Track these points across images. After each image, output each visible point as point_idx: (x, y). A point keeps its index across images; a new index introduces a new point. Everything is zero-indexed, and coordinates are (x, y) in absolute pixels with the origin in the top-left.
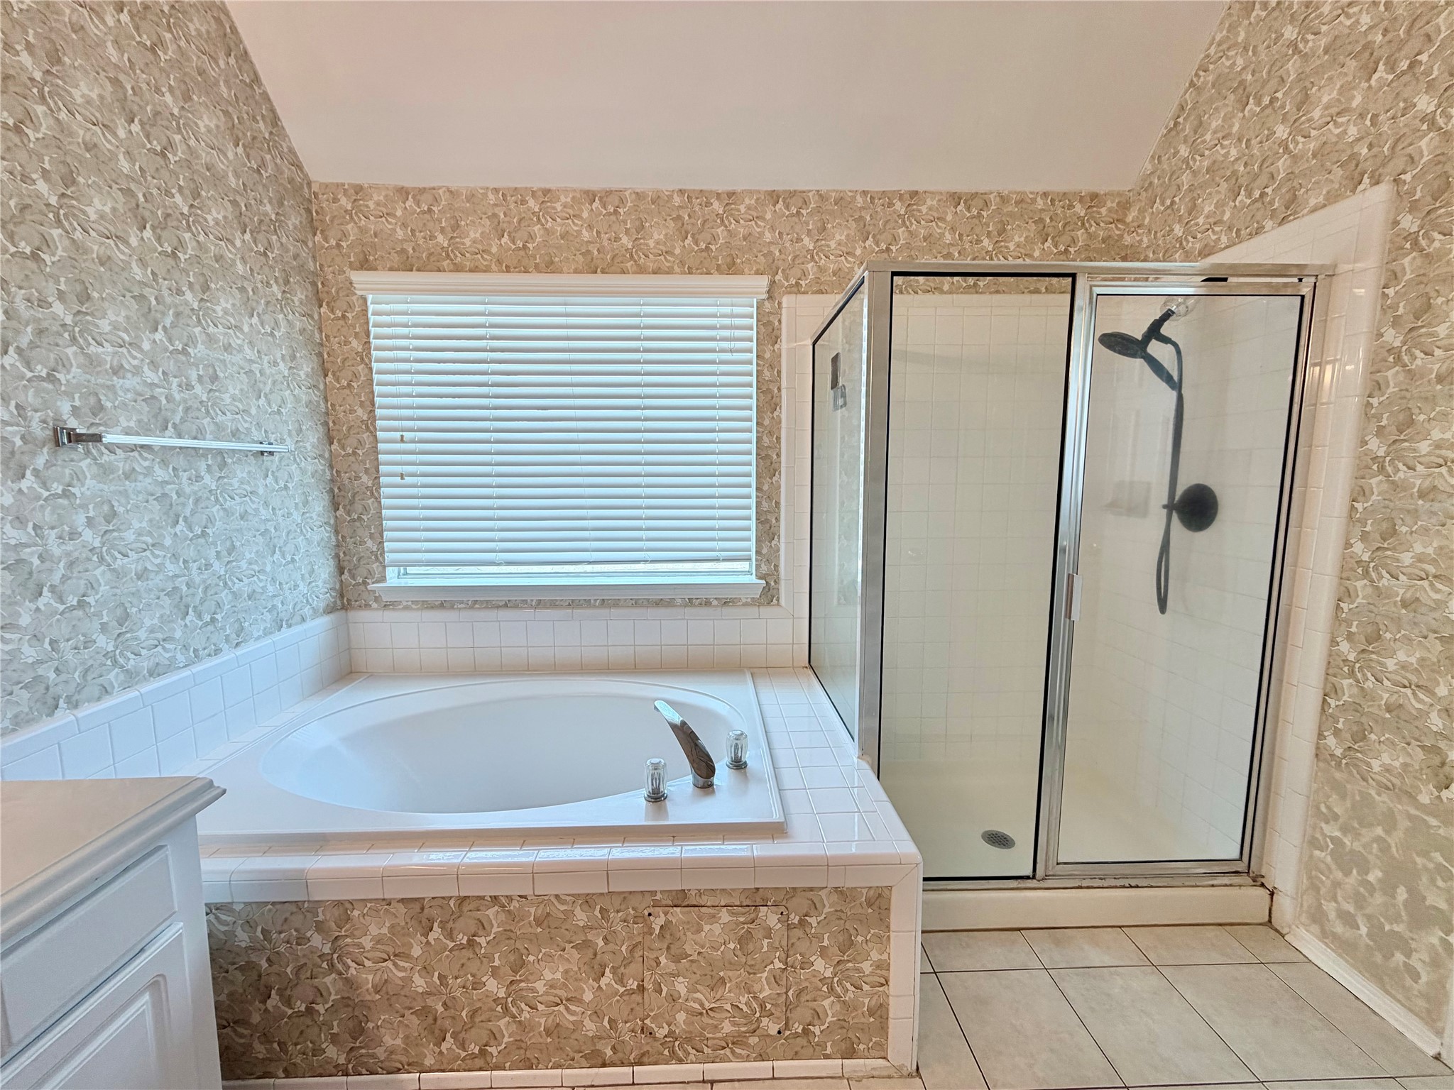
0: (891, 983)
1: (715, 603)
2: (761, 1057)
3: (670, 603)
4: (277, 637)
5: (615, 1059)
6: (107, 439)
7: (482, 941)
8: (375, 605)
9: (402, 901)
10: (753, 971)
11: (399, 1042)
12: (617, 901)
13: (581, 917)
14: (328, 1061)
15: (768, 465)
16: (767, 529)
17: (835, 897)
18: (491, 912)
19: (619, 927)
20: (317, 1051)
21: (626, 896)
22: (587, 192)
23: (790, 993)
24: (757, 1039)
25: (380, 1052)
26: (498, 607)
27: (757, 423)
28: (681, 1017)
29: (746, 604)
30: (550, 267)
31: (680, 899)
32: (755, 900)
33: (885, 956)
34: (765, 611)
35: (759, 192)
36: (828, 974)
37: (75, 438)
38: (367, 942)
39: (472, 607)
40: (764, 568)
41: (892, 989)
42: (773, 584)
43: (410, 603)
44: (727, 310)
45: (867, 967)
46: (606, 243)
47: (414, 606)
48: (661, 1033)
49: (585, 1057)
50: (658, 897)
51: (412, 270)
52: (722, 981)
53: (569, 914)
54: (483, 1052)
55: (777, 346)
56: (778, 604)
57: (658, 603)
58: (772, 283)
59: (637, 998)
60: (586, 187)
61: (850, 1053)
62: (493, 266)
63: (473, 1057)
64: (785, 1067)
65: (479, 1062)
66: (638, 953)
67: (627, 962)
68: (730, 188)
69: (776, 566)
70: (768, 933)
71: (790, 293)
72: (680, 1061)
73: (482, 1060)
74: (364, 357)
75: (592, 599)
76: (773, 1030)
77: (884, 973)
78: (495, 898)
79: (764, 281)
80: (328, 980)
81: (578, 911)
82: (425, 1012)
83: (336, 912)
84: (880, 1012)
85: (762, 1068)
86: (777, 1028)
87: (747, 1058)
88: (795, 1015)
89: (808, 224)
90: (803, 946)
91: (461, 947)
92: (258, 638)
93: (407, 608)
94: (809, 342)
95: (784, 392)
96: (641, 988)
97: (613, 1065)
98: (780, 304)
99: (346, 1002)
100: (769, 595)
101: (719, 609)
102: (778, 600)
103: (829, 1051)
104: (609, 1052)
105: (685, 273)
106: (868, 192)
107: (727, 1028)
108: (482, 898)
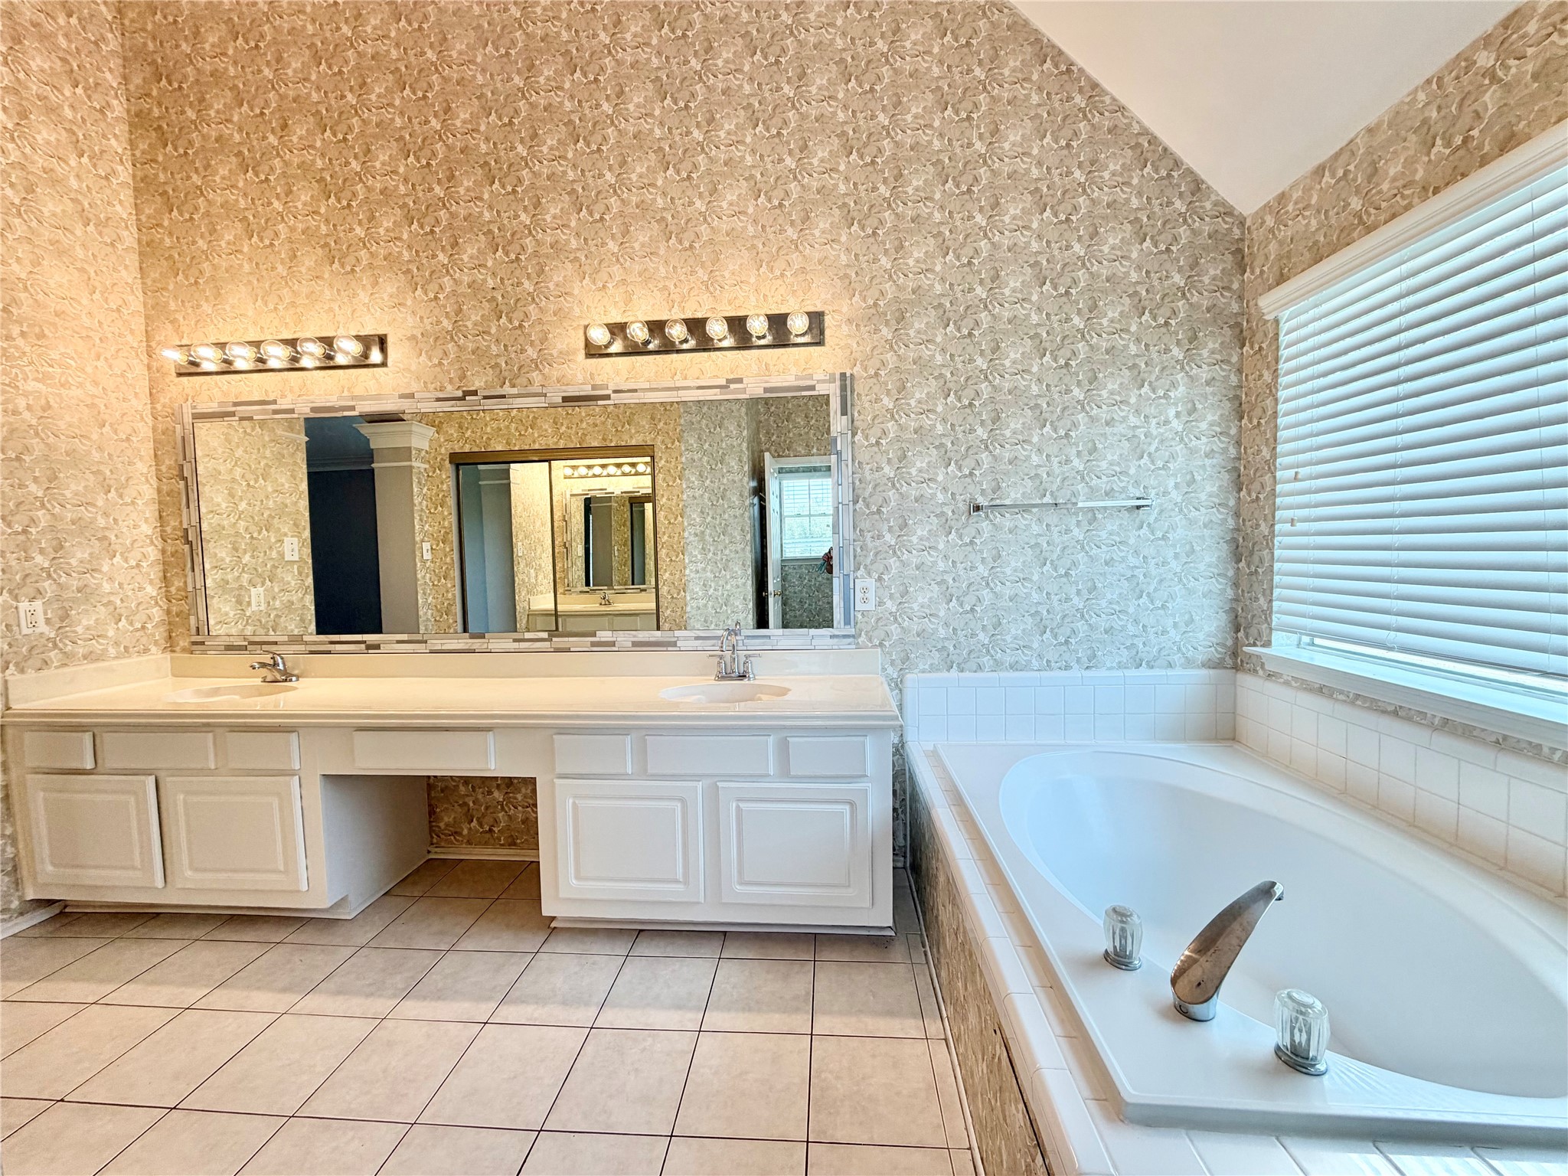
4: (1132, 673)
39: (1353, 703)
43: (1290, 678)
47: (1293, 683)
92: (1109, 669)
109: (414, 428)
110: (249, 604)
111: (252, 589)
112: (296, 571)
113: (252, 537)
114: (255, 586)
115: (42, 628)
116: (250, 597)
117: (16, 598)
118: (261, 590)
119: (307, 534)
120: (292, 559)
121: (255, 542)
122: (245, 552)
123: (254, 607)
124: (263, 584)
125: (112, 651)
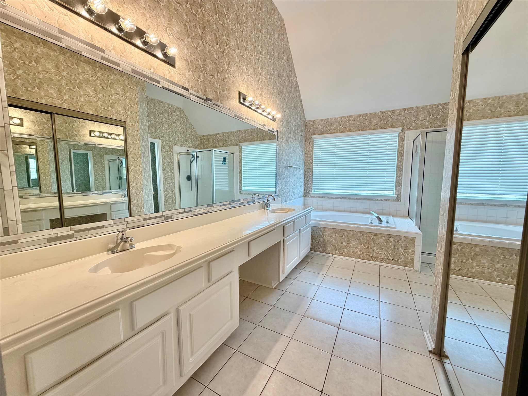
0: (415, 254)
1: (383, 200)
2: (389, 263)
3: (372, 200)
5: (363, 258)
6: (293, 166)
7: (343, 236)
8: (310, 197)
9: (333, 229)
10: (388, 248)
11: (330, 249)
12: (365, 233)
13: (359, 235)
14: (320, 250)
15: (400, 169)
16: (399, 184)
17: (404, 238)
18: (345, 232)
19: (365, 237)
20: (319, 248)
21: (367, 233)
22: (359, 115)
23: (395, 253)
24: (388, 260)
25: (327, 250)
26: (334, 198)
27: (397, 160)
28: (375, 253)
29: (392, 201)
30: (350, 131)
31: (376, 234)
32: (389, 236)
33: (414, 250)
34: (397, 203)
35: (400, 109)
36: (402, 251)
37: (290, 166)
38: (327, 234)
40: (397, 193)
41: (415, 256)
42: (399, 196)
44: (391, 135)
45: (410, 251)
46: (362, 124)
48: (371, 255)
49: (358, 257)
50: (372, 234)
51: (322, 134)
52: (382, 249)
53: (357, 234)
54: (342, 253)
55: (403, 142)
56: (400, 201)
57: (369, 199)
58: (403, 129)
59: (367, 249)
60: (359, 114)
61: (406, 266)
62: (338, 132)
63: (340, 254)
64: (393, 266)
65: (341, 255)
66: (368, 242)
67: (366, 243)
68: (393, 109)
69: (400, 193)
70: (391, 242)
71: (407, 130)
72: (374, 261)
73: (342, 255)
74: (312, 151)
75: (354, 198)
76: (391, 259)
77: (414, 253)
78: (346, 230)
79: (401, 129)
80: (321, 238)
81: (359, 234)
82: (334, 246)
83: (323, 229)
84: (413, 260)
85: (389, 265)
86: (392, 258)
87: (386, 263)
88: (395, 257)
89: (413, 114)
90: (398, 246)
91: (340, 237)
93: (316, 197)
94: (412, 141)
95: (405, 153)
96: (368, 248)
97: (362, 259)
98: (405, 133)
99: (323, 242)
100: (398, 199)
101: (384, 202)
102: (400, 200)
103: (402, 265)
104: (362, 257)
105: (381, 129)
106: (431, 105)
107: (383, 257)
108: (344, 230)
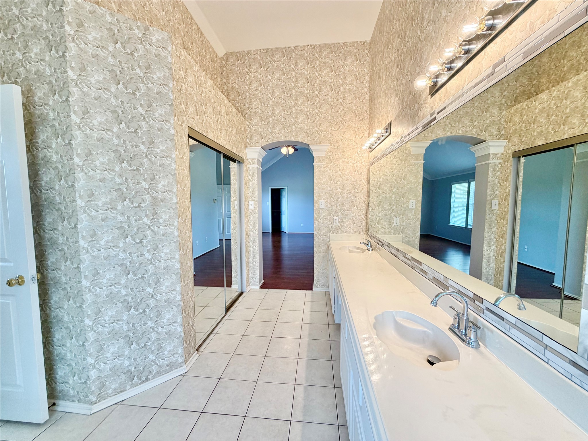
109: (490, 144)
110: (393, 223)
111: (395, 218)
112: (413, 212)
113: (397, 200)
114: (396, 217)
115: (337, 224)
116: (394, 220)
117: (334, 216)
118: (398, 218)
119: (420, 198)
120: (412, 208)
121: (397, 202)
122: (394, 205)
123: (395, 224)
124: (399, 217)
125: (352, 232)
